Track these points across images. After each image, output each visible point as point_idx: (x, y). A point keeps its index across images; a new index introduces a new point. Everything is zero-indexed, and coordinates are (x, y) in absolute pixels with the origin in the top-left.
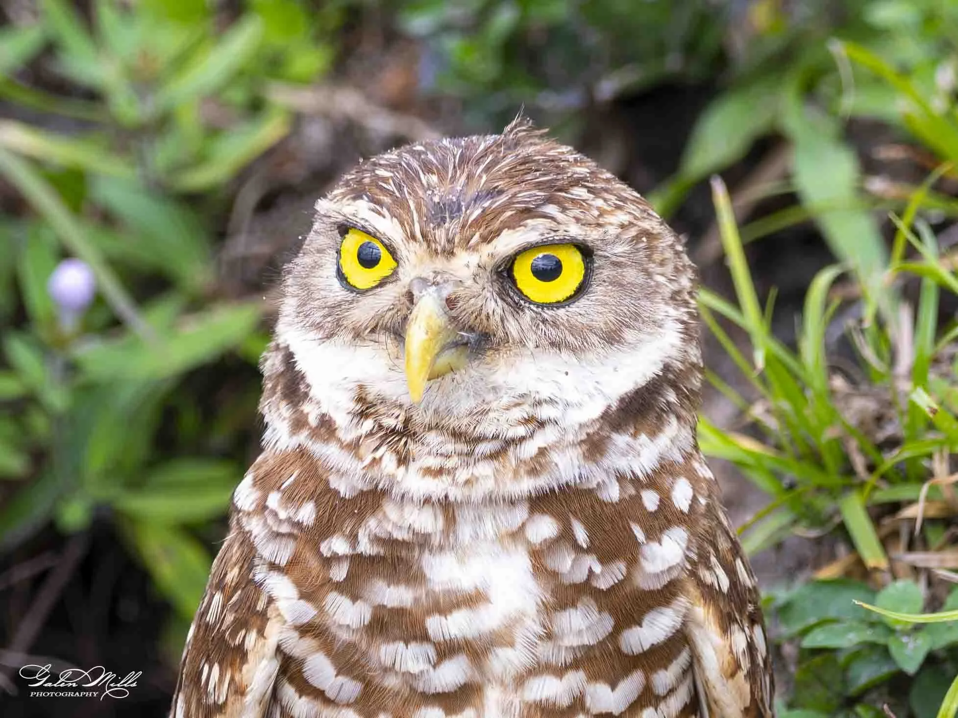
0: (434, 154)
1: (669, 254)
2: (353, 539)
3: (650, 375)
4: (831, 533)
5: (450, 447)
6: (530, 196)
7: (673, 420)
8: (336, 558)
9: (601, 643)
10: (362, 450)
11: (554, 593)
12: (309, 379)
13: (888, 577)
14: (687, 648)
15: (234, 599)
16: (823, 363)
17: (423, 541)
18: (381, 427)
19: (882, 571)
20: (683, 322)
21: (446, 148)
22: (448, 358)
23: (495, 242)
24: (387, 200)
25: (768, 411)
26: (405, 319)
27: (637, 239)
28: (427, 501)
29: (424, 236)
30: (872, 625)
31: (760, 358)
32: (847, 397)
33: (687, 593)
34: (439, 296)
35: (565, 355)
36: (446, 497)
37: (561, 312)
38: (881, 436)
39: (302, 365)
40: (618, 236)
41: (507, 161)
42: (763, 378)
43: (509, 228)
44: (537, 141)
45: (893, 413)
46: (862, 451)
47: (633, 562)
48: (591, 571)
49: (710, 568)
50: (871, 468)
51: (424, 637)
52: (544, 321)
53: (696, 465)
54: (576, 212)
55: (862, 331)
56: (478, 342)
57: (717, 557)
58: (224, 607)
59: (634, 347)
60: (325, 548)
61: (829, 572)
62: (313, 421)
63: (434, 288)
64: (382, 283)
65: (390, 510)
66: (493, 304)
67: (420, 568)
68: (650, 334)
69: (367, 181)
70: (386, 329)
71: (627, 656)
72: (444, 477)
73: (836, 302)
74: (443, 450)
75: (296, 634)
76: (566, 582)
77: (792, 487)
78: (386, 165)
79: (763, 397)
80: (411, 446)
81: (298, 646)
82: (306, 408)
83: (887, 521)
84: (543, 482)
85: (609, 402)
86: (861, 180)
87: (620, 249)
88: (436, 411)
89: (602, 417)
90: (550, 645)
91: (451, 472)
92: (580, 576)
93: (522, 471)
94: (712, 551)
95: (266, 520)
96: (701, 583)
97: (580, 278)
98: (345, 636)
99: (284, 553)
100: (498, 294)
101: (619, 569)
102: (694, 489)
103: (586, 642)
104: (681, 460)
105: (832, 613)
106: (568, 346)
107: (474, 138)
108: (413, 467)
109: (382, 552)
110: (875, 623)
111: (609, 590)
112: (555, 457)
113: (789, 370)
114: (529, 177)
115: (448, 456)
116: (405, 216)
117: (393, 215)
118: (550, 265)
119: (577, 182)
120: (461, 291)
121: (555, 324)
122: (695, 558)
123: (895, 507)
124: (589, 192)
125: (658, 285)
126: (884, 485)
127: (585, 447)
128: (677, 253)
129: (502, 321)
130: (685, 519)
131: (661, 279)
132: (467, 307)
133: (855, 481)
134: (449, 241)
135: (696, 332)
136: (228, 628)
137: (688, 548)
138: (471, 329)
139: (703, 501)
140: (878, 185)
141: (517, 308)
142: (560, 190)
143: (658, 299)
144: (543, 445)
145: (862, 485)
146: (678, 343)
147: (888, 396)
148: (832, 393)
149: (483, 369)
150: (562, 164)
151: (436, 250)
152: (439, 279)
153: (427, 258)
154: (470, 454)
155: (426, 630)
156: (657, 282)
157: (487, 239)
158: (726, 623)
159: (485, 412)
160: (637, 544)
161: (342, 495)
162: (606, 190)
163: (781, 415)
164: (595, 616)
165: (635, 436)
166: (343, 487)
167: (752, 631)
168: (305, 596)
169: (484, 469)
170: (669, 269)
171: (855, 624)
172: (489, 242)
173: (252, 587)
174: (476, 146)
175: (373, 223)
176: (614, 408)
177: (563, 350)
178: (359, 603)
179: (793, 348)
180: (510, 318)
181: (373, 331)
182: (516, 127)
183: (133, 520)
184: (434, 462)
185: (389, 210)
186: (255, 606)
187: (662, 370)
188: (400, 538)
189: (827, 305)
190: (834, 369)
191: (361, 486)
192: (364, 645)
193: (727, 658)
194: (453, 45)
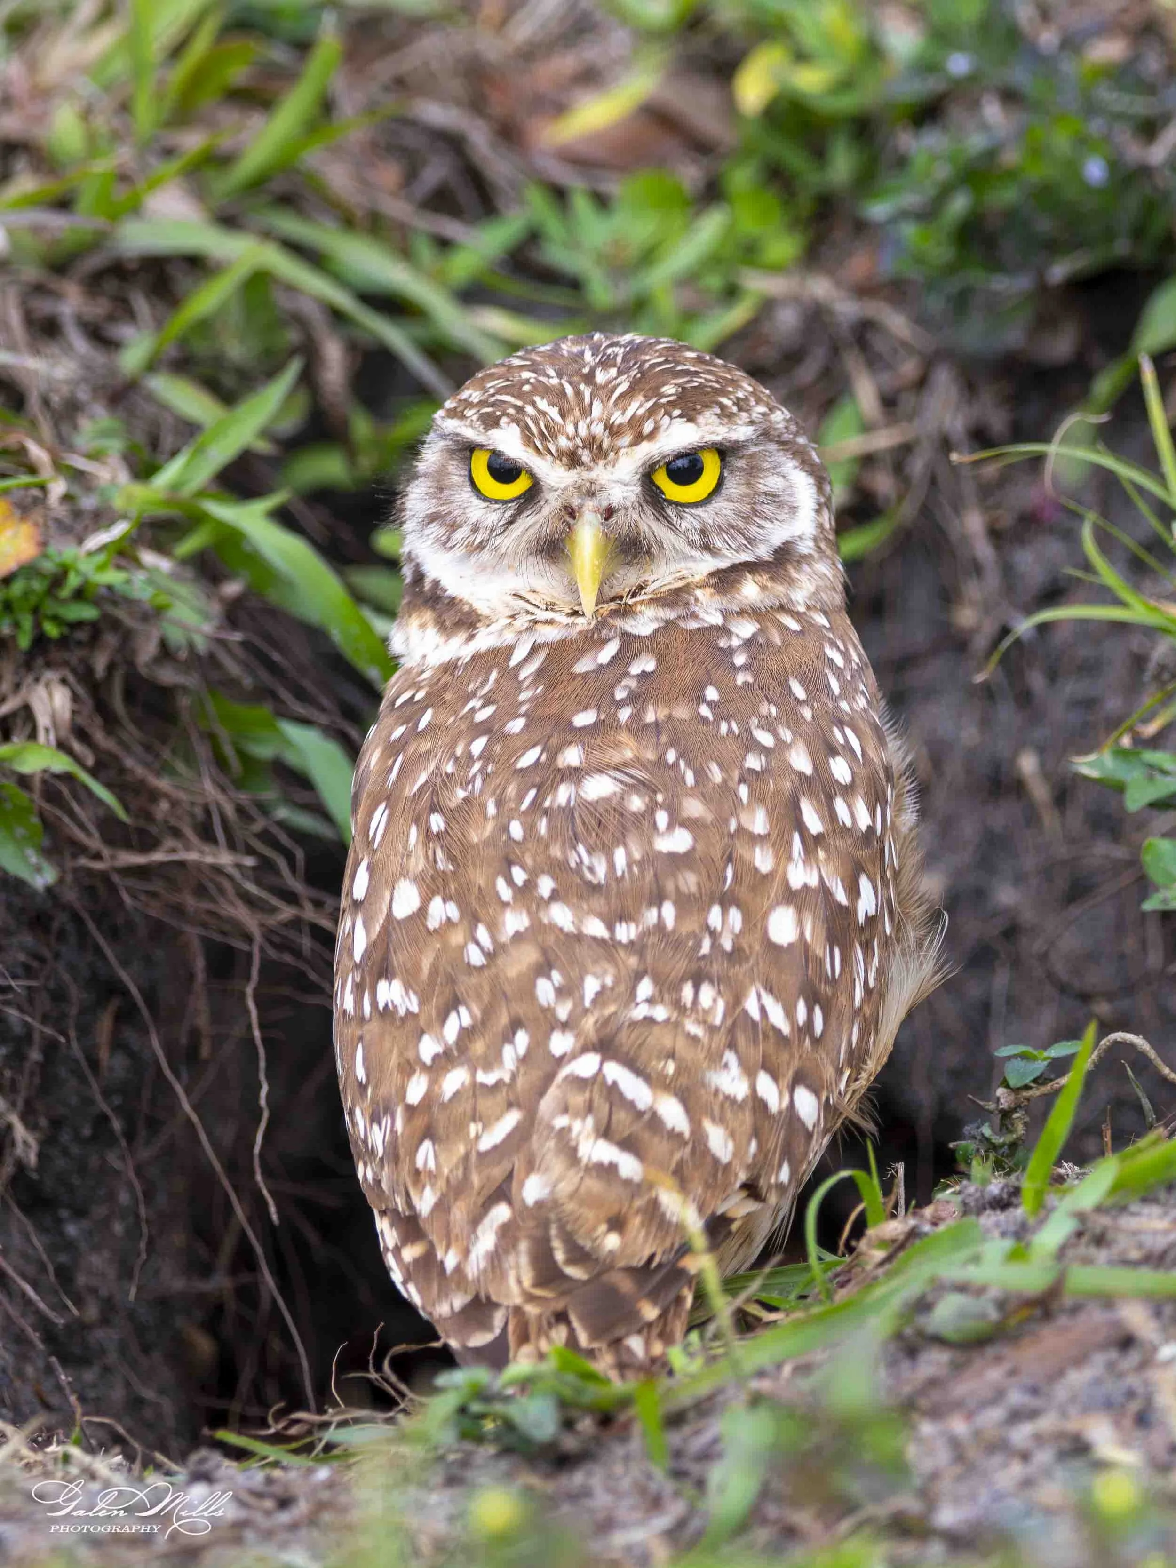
194: (910, 231)
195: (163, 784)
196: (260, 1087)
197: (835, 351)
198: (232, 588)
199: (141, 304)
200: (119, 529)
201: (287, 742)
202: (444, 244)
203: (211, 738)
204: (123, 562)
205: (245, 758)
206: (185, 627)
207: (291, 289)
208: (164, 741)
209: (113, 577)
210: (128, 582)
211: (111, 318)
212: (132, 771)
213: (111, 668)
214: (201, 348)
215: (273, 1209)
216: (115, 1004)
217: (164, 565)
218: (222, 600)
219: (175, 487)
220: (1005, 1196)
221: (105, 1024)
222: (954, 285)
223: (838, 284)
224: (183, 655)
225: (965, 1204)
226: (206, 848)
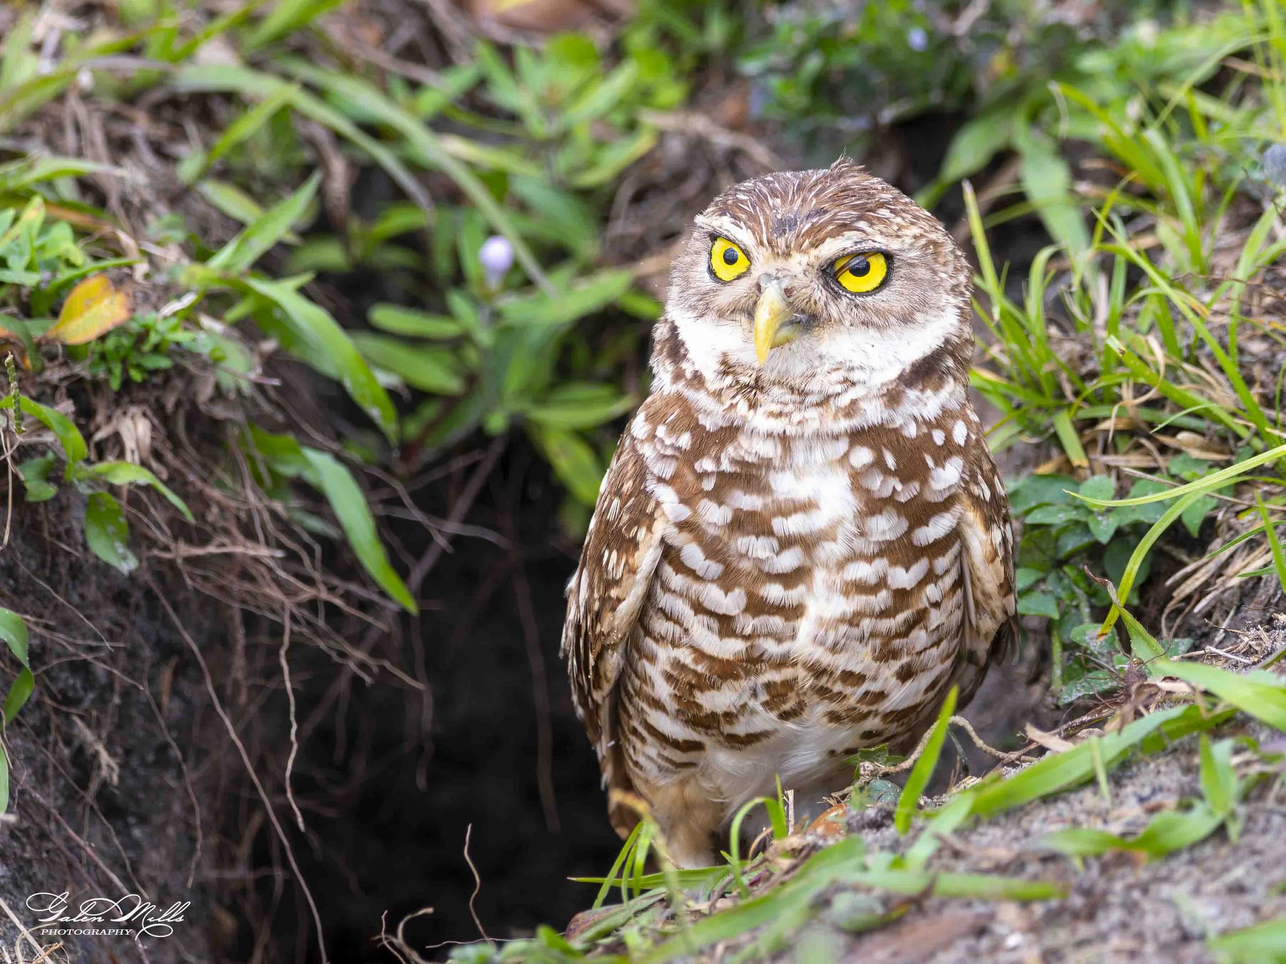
0: (779, 183)
1: (951, 258)
2: (718, 460)
3: (934, 347)
4: (1047, 439)
5: (788, 397)
6: (847, 215)
7: (951, 380)
8: (705, 474)
9: (900, 539)
10: (723, 398)
11: (866, 505)
12: (687, 346)
13: (1088, 472)
14: (959, 541)
15: (629, 504)
16: (1042, 317)
17: (767, 464)
18: (738, 382)
19: (1084, 468)
20: (960, 308)
21: (788, 179)
22: (785, 332)
23: (821, 247)
24: (744, 216)
25: (1002, 351)
26: (755, 303)
27: (926, 246)
28: (770, 435)
29: (770, 243)
30: (1077, 508)
31: (996, 312)
32: (1060, 341)
33: (961, 502)
34: (780, 287)
35: (872, 331)
36: (784, 432)
37: (869, 299)
38: (1084, 370)
39: (683, 335)
40: (912, 245)
41: (832, 189)
42: (998, 326)
43: (831, 237)
44: (856, 174)
45: (1093, 353)
46: (1070, 381)
47: (924, 482)
48: (894, 489)
49: (977, 484)
50: (1077, 394)
51: (770, 533)
52: (856, 306)
53: (969, 412)
54: (881, 227)
55: (1071, 293)
56: (808, 321)
57: (982, 475)
58: (621, 509)
59: (924, 326)
60: (697, 466)
61: (1046, 469)
62: (688, 375)
63: (776, 281)
64: (739, 277)
65: (743, 440)
66: (819, 294)
67: (768, 482)
68: (935, 316)
69: (730, 202)
70: (742, 310)
71: (916, 547)
72: (783, 419)
73: (1052, 272)
74: (783, 399)
75: (676, 530)
76: (876, 496)
77: (1018, 407)
78: (744, 191)
79: (999, 341)
80: (760, 396)
81: (677, 539)
82: (684, 365)
83: (1087, 432)
84: (855, 422)
85: (903, 367)
86: (1072, 183)
87: (913, 254)
88: (779, 372)
89: (899, 378)
90: (863, 539)
91: (788, 415)
92: (887, 493)
93: (840, 415)
94: (979, 471)
95: (655, 447)
96: (971, 495)
97: (883, 274)
98: (712, 531)
99: (668, 470)
100: (823, 287)
101: (914, 487)
102: (968, 429)
103: (888, 538)
104: (958, 408)
105: (1047, 499)
106: (873, 324)
107: (810, 171)
108: (760, 411)
109: (739, 470)
110: (1080, 507)
111: (906, 502)
112: (863, 405)
113: (1018, 322)
114: (846, 201)
115: (786, 404)
116: (756, 227)
117: (748, 227)
118: (863, 265)
119: (882, 205)
120: (796, 283)
121: (864, 309)
122: (967, 478)
123: (1094, 422)
124: (891, 212)
125: (942, 280)
126: (1085, 405)
127: (885, 399)
128: (957, 257)
129: (826, 306)
130: (961, 451)
131: (944, 276)
132: (801, 295)
133: (1065, 402)
134: (787, 247)
135: (970, 316)
136: (624, 524)
137: (963, 472)
138: (803, 312)
139: (973, 437)
140: (1083, 187)
141: (836, 296)
142: (870, 211)
143: (941, 290)
144: (854, 398)
145: (1070, 405)
146: (956, 323)
147: (1088, 341)
148: (1049, 338)
149: (813, 341)
150: (872, 191)
151: (778, 253)
152: (779, 275)
153: (772, 261)
154: (802, 402)
155: (771, 528)
156: (941, 278)
157: (815, 245)
158: (988, 523)
159: (814, 375)
160: (928, 469)
161: (708, 429)
162: (904, 211)
163: (1012, 355)
164: (895, 519)
165: (922, 391)
166: (709, 423)
167: (1005, 527)
168: (683, 501)
169: (813, 413)
170: (950, 269)
171: (1063, 506)
172: (817, 247)
173: (643, 496)
174: (811, 177)
175: (733, 232)
176: (908, 371)
177: (870, 327)
178: (723, 507)
179: (1021, 305)
180: (832, 304)
181: (732, 312)
182: (839, 164)
183: (540, 426)
184: (776, 408)
185: (745, 223)
186: (645, 510)
187: (944, 343)
188: (750, 461)
189: (1046, 274)
190: (1050, 321)
191: (721, 423)
192: (726, 538)
193: (989, 548)
194: (775, 83)
195: (215, 493)
196: (291, 726)
197: (713, 172)
198: (269, 346)
199: (191, 128)
200: (188, 300)
201: (308, 464)
202: (414, 86)
203: (251, 459)
204: (187, 325)
205: (274, 475)
206: (234, 374)
207: (306, 118)
208: (216, 461)
209: (182, 336)
210: (194, 340)
211: (172, 139)
212: (192, 484)
213: (178, 404)
214: (237, 162)
215: (300, 820)
216: (174, 661)
217: (218, 327)
218: (262, 355)
219: (227, 267)
220: (879, 819)
221: (166, 677)
222: (808, 124)
223: (714, 121)
224: (232, 396)
225: (849, 824)
226: (249, 544)
